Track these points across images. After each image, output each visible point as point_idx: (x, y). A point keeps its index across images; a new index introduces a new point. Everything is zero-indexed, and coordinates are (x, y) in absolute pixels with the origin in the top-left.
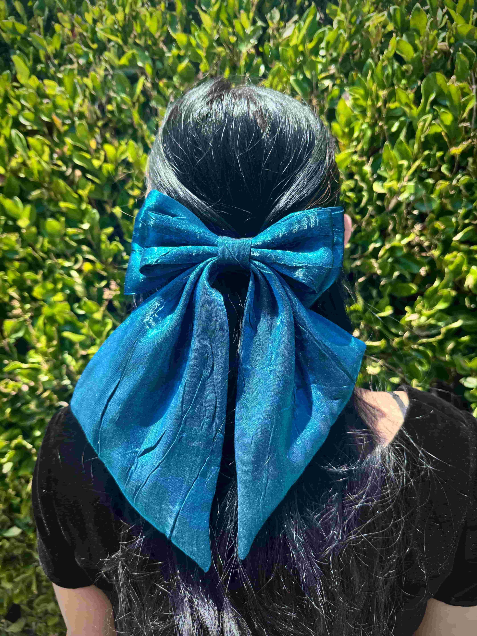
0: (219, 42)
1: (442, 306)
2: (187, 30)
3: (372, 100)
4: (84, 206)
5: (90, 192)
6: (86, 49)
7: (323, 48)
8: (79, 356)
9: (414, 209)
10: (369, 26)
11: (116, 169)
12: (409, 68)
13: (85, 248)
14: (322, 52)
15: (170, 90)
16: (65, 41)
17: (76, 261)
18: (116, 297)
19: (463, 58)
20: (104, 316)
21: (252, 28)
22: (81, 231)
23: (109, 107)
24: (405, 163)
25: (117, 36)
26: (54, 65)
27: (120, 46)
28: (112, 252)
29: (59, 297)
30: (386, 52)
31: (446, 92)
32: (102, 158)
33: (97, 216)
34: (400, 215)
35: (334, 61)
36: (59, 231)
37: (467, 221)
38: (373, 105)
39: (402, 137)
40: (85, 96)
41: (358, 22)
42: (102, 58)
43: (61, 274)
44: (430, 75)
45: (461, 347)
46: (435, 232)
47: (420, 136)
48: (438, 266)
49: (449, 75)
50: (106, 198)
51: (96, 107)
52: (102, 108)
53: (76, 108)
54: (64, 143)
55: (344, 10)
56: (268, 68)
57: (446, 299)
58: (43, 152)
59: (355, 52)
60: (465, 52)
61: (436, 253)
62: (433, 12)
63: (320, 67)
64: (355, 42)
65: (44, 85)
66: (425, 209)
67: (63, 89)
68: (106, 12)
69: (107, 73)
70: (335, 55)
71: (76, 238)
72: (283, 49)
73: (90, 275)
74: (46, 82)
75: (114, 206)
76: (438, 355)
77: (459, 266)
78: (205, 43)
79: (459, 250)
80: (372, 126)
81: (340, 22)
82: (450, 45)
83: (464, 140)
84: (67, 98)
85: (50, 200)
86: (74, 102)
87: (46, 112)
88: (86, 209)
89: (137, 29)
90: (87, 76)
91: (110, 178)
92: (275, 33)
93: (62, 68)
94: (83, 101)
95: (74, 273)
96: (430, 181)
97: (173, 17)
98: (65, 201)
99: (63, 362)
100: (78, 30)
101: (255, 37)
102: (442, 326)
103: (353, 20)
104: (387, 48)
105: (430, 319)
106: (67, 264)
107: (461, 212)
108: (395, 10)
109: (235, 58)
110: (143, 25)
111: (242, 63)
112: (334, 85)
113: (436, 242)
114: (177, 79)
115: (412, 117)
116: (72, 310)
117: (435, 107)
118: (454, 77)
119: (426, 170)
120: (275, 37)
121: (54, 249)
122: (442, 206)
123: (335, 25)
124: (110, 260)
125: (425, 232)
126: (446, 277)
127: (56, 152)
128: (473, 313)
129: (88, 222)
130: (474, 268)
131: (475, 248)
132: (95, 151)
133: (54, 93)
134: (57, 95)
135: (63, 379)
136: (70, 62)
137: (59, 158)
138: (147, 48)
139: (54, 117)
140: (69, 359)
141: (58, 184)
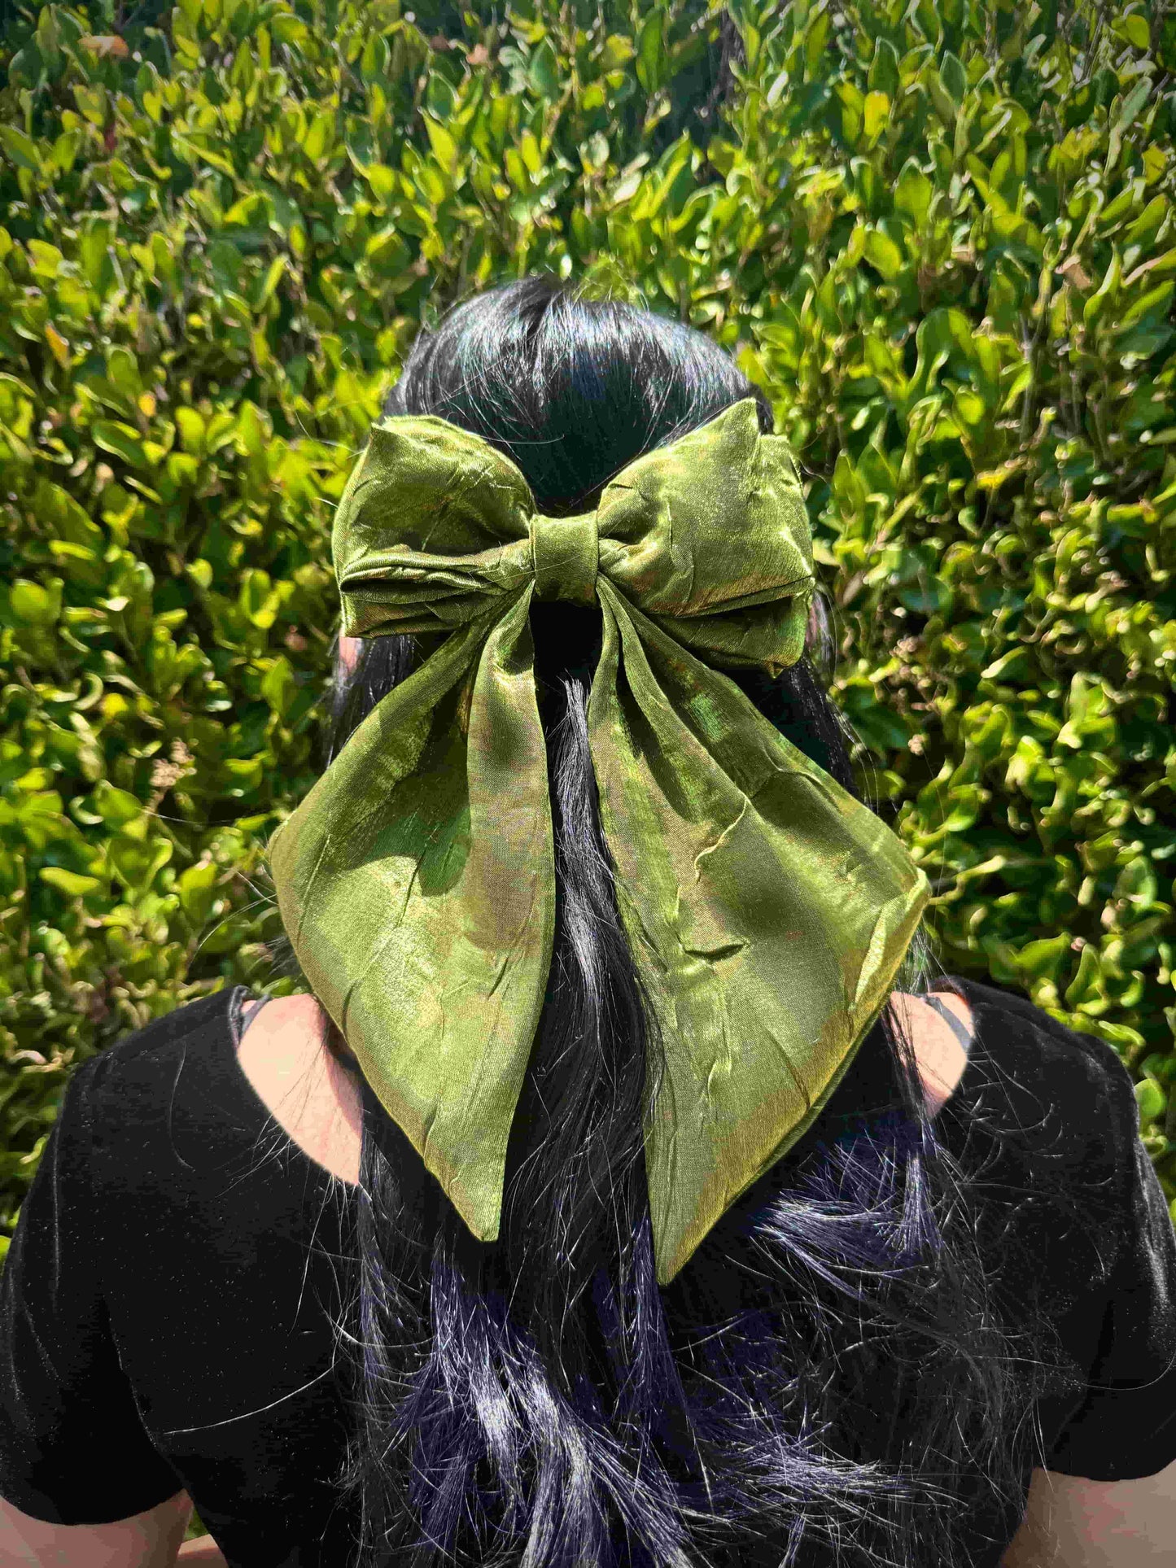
0: (469, 194)
1: (957, 823)
2: (393, 159)
3: (813, 357)
4: (114, 554)
5: (134, 521)
6: (140, 179)
7: (705, 234)
8: (80, 931)
9: (897, 604)
10: (804, 196)
11: (202, 469)
12: (890, 295)
13: (111, 657)
14: (702, 243)
15: (348, 294)
16: (87, 154)
17: (85, 691)
18: (185, 782)
19: (1006, 283)
20: (152, 831)
21: (545, 172)
22: (101, 615)
23: (195, 320)
24: (882, 500)
25: (223, 156)
26: (55, 208)
27: (227, 180)
28: (182, 671)
29: (35, 779)
30: (841, 254)
31: (968, 351)
32: (169, 440)
33: (149, 580)
34: (868, 615)
35: (727, 263)
36: (45, 613)
37: (1011, 636)
38: (814, 367)
39: (875, 440)
40: (133, 290)
41: (782, 185)
42: (181, 202)
43: (43, 721)
44: (936, 314)
45: (997, 921)
46: (943, 657)
47: (916, 442)
48: (948, 733)
49: (976, 315)
50: (170, 539)
51: (161, 317)
52: (173, 319)
53: (109, 314)
54: (72, 397)
55: (752, 155)
56: (579, 266)
57: (965, 808)
58: (16, 415)
59: (775, 248)
60: (1008, 267)
61: (944, 704)
62: (940, 180)
63: (696, 274)
64: (774, 227)
65: (28, 251)
66: (921, 605)
67: (76, 265)
68: (199, 98)
69: (192, 238)
70: (730, 250)
71: (87, 632)
72: (615, 226)
73: (119, 725)
74: (34, 245)
75: (191, 557)
76: (948, 936)
77: (997, 733)
78: (437, 193)
79: (994, 700)
80: (810, 414)
81: (742, 180)
82: (979, 253)
83: (1004, 459)
84: (86, 289)
85: (25, 535)
86: (104, 300)
87: (29, 318)
88: (120, 562)
89: (274, 144)
90: (143, 242)
91: (187, 487)
92: (598, 189)
93: (77, 217)
94: (129, 299)
95: (78, 720)
96: (935, 543)
97: (361, 127)
98: (63, 539)
99: (38, 946)
100: (123, 130)
101: (552, 193)
102: (960, 868)
103: (772, 179)
104: (845, 244)
105: (933, 853)
106: (59, 696)
107: (1001, 614)
108: (862, 167)
109: (506, 236)
110: (288, 136)
111: (523, 247)
112: (726, 318)
113: (946, 680)
114: (365, 268)
115: (898, 400)
116: (67, 812)
117: (946, 383)
118: (987, 321)
119: (923, 519)
120: (595, 198)
121: (26, 656)
122: (959, 601)
123: (732, 188)
124: (176, 688)
125: (920, 657)
126: (967, 759)
127: (49, 418)
128: (1024, 842)
129: (122, 594)
130: (1027, 742)
131: (1029, 695)
132: (152, 422)
133: (51, 274)
134: (61, 278)
135: (33, 991)
136: (100, 204)
137: (57, 433)
138: (294, 190)
139: (50, 331)
140: (54, 938)
141: (49, 497)
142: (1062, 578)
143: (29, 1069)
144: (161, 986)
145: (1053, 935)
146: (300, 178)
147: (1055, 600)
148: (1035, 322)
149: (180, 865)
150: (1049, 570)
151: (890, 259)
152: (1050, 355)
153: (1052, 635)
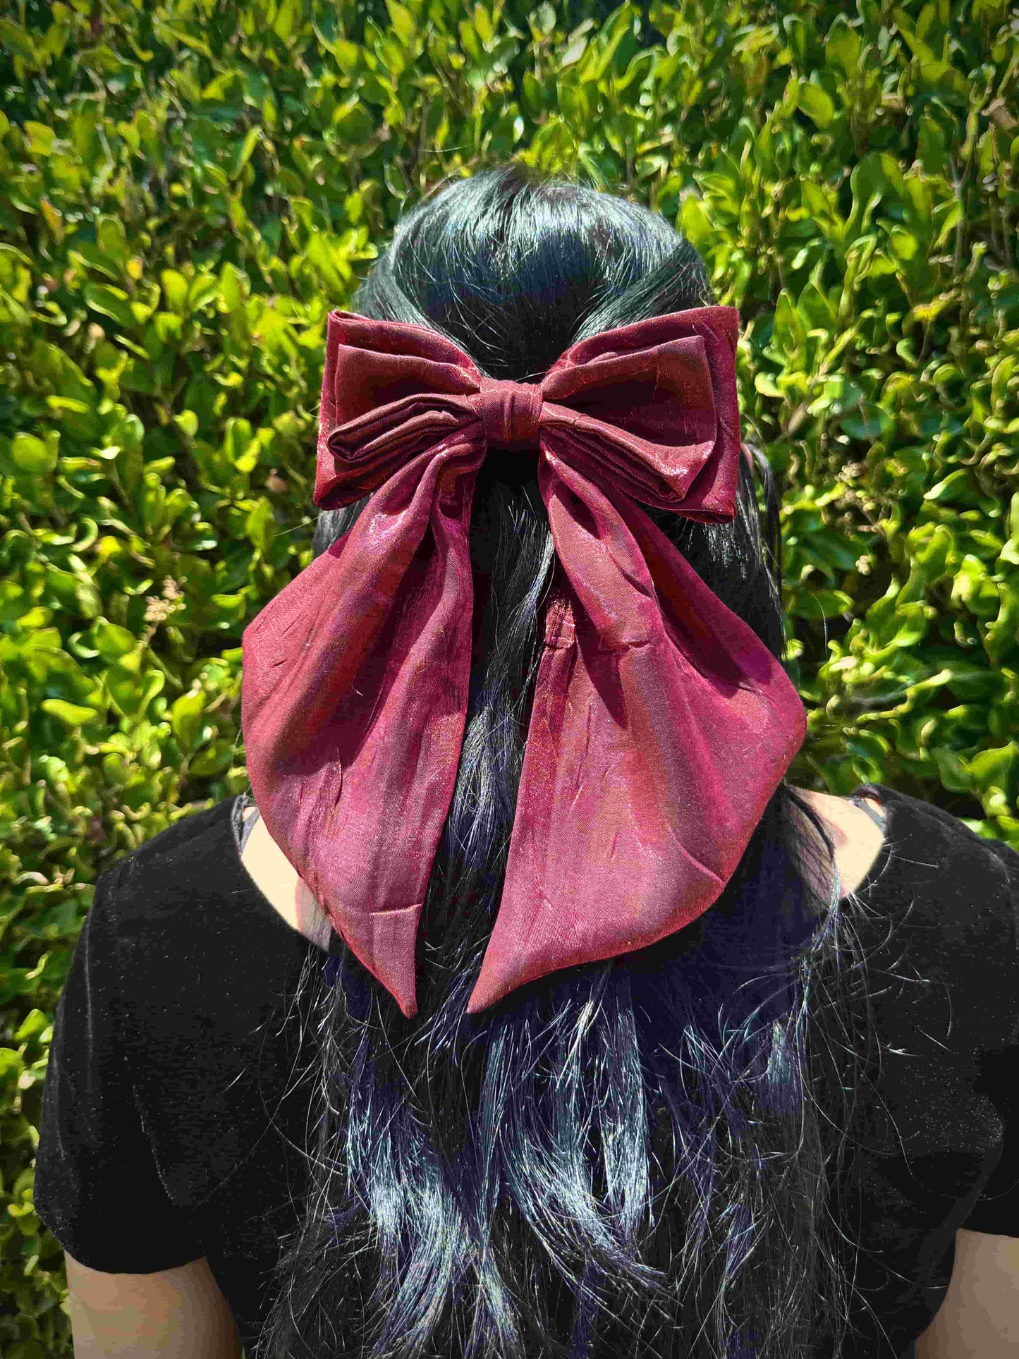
0: (426, 64)
1: (905, 639)
2: (356, 35)
3: (752, 203)
4: (106, 407)
5: (123, 376)
6: (125, 62)
7: (647, 91)
8: (79, 758)
9: (840, 432)
10: (741, 53)
11: (187, 326)
12: (826, 142)
13: (105, 502)
14: (645, 100)
15: (317, 160)
16: (76, 40)
17: (82, 534)
18: (176, 615)
19: (935, 127)
20: (145, 664)
21: (497, 41)
22: (96, 464)
23: (177, 189)
24: (822, 335)
25: (200, 38)
26: (47, 91)
27: (204, 60)
28: (171, 515)
30: (777, 106)
31: (901, 191)
32: (155, 300)
33: (140, 430)
34: (812, 444)
35: (670, 118)
36: (43, 463)
37: (951, 459)
38: (754, 213)
39: (815, 279)
40: (119, 164)
41: (719, 44)
42: (163, 82)
43: (43, 563)
44: (870, 158)
45: (948, 733)
46: (886, 481)
47: (853, 279)
48: (893, 553)
49: (908, 157)
50: (158, 392)
51: (146, 187)
52: (156, 187)
53: (99, 186)
54: (65, 263)
55: (690, 18)
56: (531, 128)
57: (913, 623)
58: (16, 281)
59: (715, 102)
60: (936, 112)
61: (889, 526)
62: (869, 32)
63: (640, 129)
64: (713, 83)
65: (24, 132)
66: (863, 434)
67: (67, 143)
69: (173, 115)
70: (671, 105)
71: (83, 479)
72: (564, 88)
73: (113, 565)
74: (31, 126)
75: (178, 409)
76: (901, 749)
77: (940, 553)
78: (398, 63)
79: (937, 521)
80: (751, 256)
81: (681, 40)
82: (907, 100)
83: (938, 292)
84: (77, 164)
85: (24, 391)
86: (93, 174)
87: (25, 192)
88: (112, 415)
89: (247, 26)
90: (129, 120)
91: (172, 343)
92: (546, 54)
93: (68, 99)
94: (116, 172)
95: (75, 562)
96: (875, 374)
97: (326, 6)
98: (59, 394)
99: (40, 773)
100: (109, 18)
101: (504, 60)
102: (909, 682)
103: (709, 39)
104: (781, 97)
105: (883, 668)
106: (57, 540)
107: (941, 439)
108: (794, 23)
109: (462, 102)
110: (260, 18)
111: (478, 111)
112: (669, 169)
113: (890, 503)
114: (332, 135)
115: (834, 240)
116: (66, 646)
117: (880, 223)
118: (917, 164)
119: (863, 350)
120: (545, 62)
121: (26, 503)
122: (900, 427)
123: (672, 48)
124: (166, 529)
125: (864, 482)
126: (913, 576)
127: (45, 283)
128: (973, 655)
129: (115, 444)
130: (971, 560)
131: (971, 515)
132: (139, 284)
133: (46, 152)
134: (55, 156)
135: (36, 816)
136: (89, 86)
137: (51, 297)
138: (265, 66)
139: (46, 205)
140: (56, 766)
141: (46, 355)
142: (998, 403)
143: (32, 889)
144: (155, 809)
145: (1001, 744)
146: (271, 55)
147: (992, 424)
148: (965, 162)
149: (171, 694)
150: (985, 395)
151: (823, 109)
152: (980, 192)
153: (991, 457)
